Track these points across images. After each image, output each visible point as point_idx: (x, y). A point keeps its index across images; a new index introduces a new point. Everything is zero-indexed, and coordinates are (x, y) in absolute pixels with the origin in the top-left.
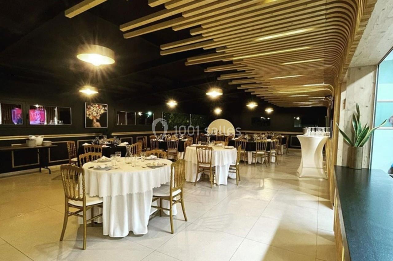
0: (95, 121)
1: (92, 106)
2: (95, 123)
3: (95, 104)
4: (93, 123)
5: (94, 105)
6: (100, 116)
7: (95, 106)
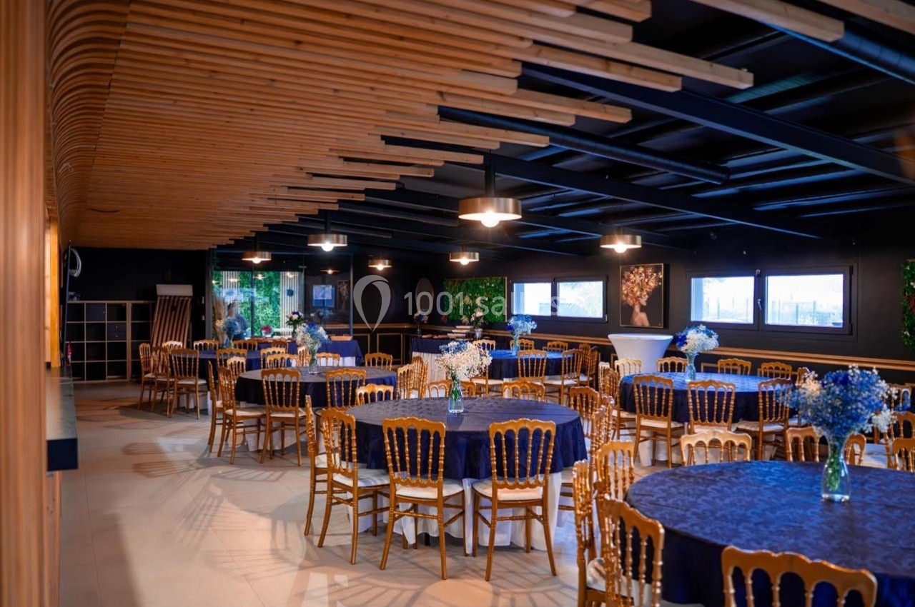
0: (637, 309)
1: (632, 273)
2: (637, 314)
3: (638, 268)
4: (634, 315)
5: (636, 270)
6: (647, 297)
7: (637, 273)
